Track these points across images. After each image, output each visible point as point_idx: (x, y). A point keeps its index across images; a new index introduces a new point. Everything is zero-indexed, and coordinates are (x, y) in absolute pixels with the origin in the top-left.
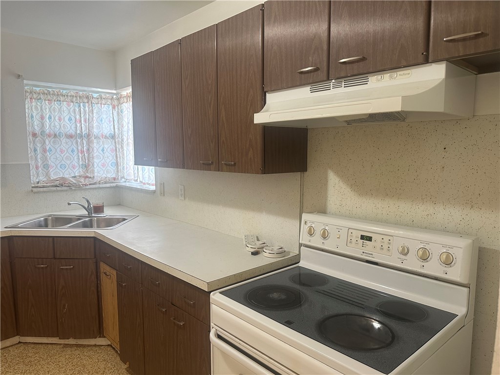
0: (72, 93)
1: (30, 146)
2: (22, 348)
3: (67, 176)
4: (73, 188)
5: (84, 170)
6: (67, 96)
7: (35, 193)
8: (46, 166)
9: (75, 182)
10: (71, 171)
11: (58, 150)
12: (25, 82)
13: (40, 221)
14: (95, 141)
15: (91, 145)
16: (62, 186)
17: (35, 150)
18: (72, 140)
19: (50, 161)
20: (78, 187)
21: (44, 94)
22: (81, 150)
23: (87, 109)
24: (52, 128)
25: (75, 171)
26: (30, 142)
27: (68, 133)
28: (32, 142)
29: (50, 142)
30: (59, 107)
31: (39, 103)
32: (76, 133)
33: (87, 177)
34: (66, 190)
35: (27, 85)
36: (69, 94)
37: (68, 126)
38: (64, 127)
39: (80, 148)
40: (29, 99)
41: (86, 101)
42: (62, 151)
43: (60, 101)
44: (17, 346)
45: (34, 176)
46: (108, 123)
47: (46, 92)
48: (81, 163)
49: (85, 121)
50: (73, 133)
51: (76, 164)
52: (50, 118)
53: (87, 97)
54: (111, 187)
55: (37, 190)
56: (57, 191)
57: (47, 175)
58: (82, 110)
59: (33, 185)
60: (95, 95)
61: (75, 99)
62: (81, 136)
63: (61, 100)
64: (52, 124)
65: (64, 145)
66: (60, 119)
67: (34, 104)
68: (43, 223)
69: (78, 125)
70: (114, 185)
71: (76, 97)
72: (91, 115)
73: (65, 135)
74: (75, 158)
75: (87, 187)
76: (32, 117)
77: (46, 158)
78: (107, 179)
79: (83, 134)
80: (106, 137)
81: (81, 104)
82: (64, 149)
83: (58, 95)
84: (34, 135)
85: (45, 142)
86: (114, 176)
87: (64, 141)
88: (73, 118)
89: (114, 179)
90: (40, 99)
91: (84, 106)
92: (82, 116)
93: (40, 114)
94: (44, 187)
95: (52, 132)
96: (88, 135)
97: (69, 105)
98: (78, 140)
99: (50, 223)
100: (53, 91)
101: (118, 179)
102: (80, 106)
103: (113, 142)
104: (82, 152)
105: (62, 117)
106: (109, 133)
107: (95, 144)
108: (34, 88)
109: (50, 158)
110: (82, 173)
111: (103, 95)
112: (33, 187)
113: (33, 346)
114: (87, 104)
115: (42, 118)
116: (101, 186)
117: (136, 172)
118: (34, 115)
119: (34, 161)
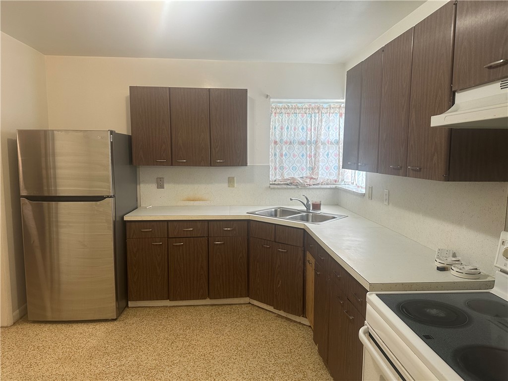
0: (307, 106)
1: (272, 151)
2: (250, 308)
3: (296, 177)
4: (299, 187)
5: (310, 172)
6: (302, 108)
7: (271, 189)
8: (282, 168)
9: (302, 182)
10: (300, 173)
11: (292, 155)
12: (272, 100)
13: (272, 211)
14: (322, 147)
15: (318, 151)
16: (292, 184)
17: (275, 155)
18: (303, 146)
19: (285, 164)
20: (304, 187)
21: (285, 108)
22: (310, 155)
23: (317, 118)
24: (289, 136)
25: (303, 172)
26: (272, 148)
27: (300, 141)
28: (274, 149)
29: (286, 148)
30: (295, 119)
31: (280, 117)
32: (306, 140)
33: (312, 178)
34: (294, 188)
35: (273, 102)
36: (304, 107)
37: (301, 134)
38: (297, 135)
39: (308, 153)
40: (274, 114)
41: (317, 111)
42: (294, 156)
43: (296, 113)
44: (247, 305)
45: (273, 175)
46: (335, 130)
47: (286, 106)
48: (308, 166)
49: (315, 129)
50: (304, 140)
51: (305, 167)
52: (288, 128)
53: (318, 108)
54: (331, 188)
55: (274, 186)
56: (288, 189)
57: (282, 175)
58: (313, 120)
59: (271, 183)
60: (325, 106)
61: (308, 110)
62: (310, 143)
63: (298, 112)
64: (289, 133)
65: (297, 150)
66: (295, 129)
67: (277, 117)
68: (273, 213)
69: (309, 133)
70: (334, 186)
71: (309, 109)
72: (320, 124)
73: (298, 142)
74: (304, 161)
75: (311, 187)
76: (275, 128)
77: (282, 161)
78: (329, 180)
79: (312, 140)
80: (332, 143)
81: (313, 115)
82: (296, 154)
83: (295, 108)
84: (276, 143)
85: (282, 148)
86: (335, 178)
87: (296, 147)
88: (305, 127)
89: (336, 181)
90: (282, 113)
91: (315, 117)
92: (313, 125)
93: (281, 125)
94: (279, 184)
95: (288, 140)
96: (316, 142)
97: (303, 116)
98: (308, 146)
99: (278, 213)
100: (292, 106)
101: (338, 181)
102: (311, 117)
103: (338, 147)
104: (310, 156)
105: (297, 127)
106: (335, 139)
107: (321, 150)
108: (278, 105)
109: (285, 162)
110: (309, 175)
111: (332, 105)
112: (270, 184)
113: (257, 308)
114: (317, 114)
115: (282, 128)
116: (323, 186)
117: (353, 175)
118: (277, 126)
119: (273, 164)
